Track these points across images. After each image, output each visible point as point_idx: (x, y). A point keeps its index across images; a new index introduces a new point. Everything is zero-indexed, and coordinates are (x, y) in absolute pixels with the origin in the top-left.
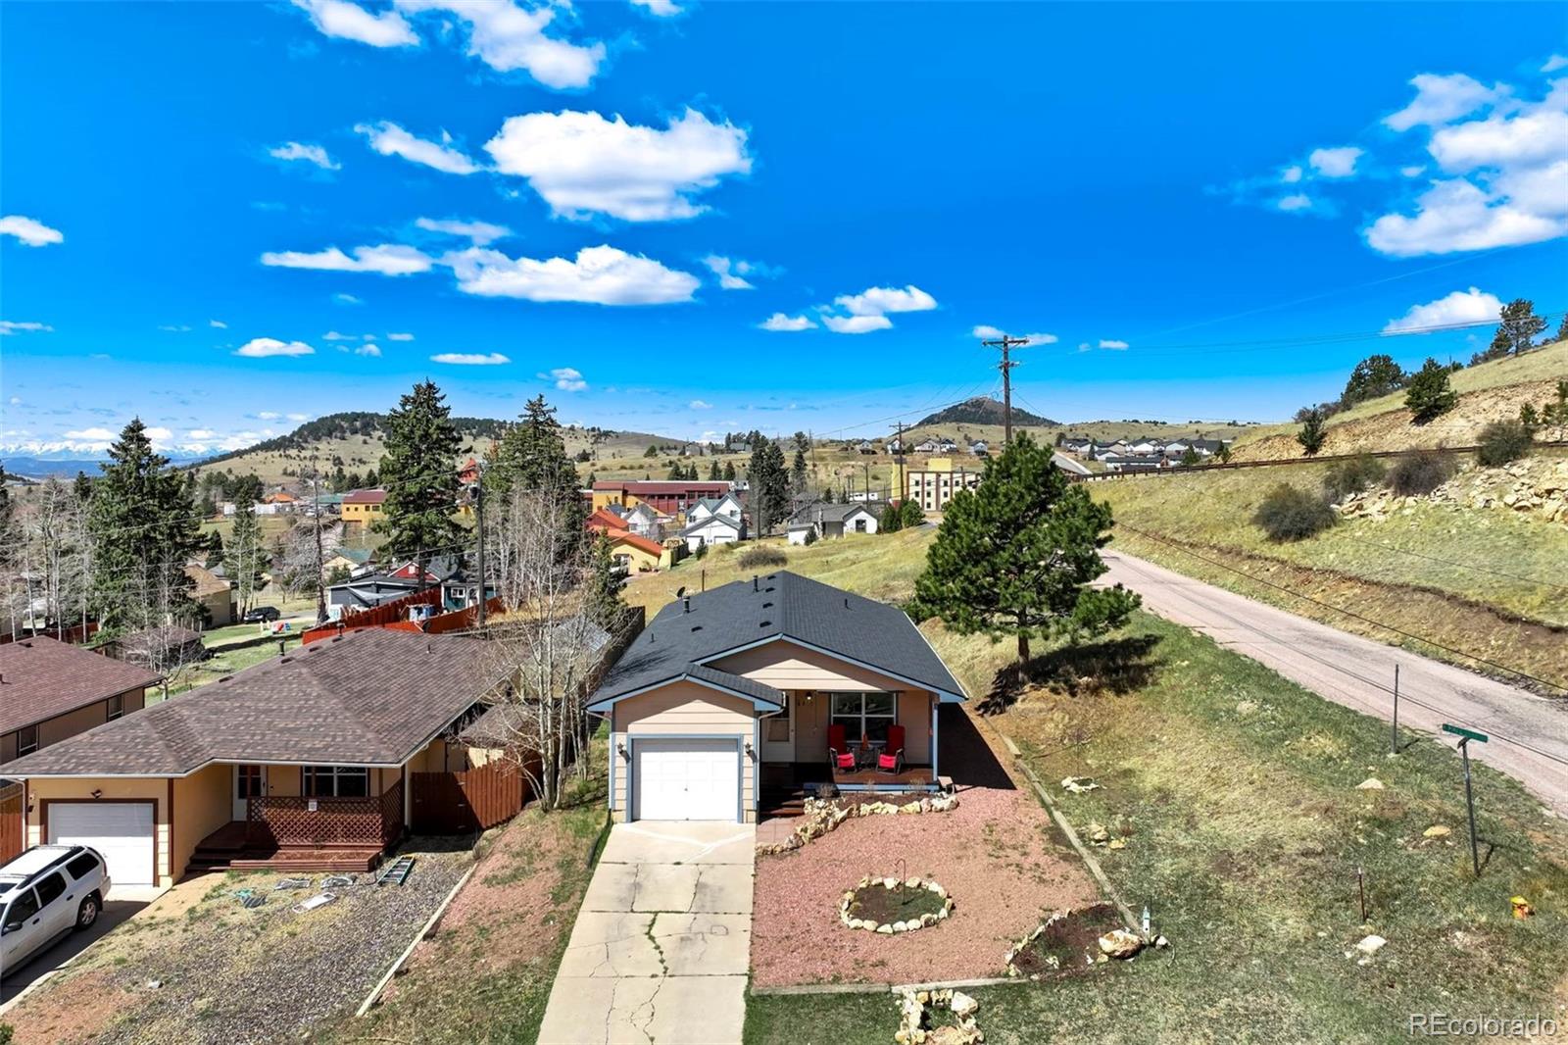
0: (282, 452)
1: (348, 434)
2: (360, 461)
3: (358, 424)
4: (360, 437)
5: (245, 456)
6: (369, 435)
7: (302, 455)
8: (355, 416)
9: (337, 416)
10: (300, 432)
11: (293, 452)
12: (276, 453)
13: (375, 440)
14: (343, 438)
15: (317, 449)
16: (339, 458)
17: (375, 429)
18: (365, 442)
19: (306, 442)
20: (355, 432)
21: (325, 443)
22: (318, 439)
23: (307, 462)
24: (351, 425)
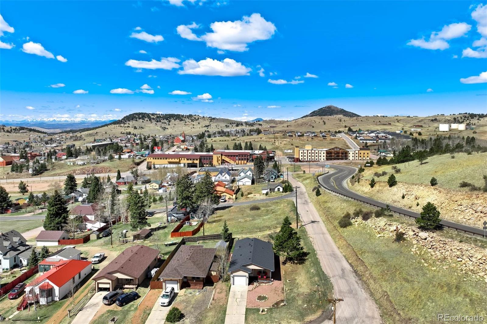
0: (119, 125)
1: (138, 119)
2: (142, 127)
3: (141, 116)
4: (141, 120)
5: (108, 126)
6: (144, 119)
7: (125, 126)
8: (140, 114)
9: (134, 114)
10: (124, 119)
11: (122, 125)
12: (117, 125)
13: (146, 121)
14: (137, 121)
15: (129, 124)
16: (135, 127)
17: (146, 118)
18: (143, 122)
19: (126, 122)
20: (140, 119)
21: (131, 122)
22: (129, 121)
23: (126, 128)
24: (139, 116)
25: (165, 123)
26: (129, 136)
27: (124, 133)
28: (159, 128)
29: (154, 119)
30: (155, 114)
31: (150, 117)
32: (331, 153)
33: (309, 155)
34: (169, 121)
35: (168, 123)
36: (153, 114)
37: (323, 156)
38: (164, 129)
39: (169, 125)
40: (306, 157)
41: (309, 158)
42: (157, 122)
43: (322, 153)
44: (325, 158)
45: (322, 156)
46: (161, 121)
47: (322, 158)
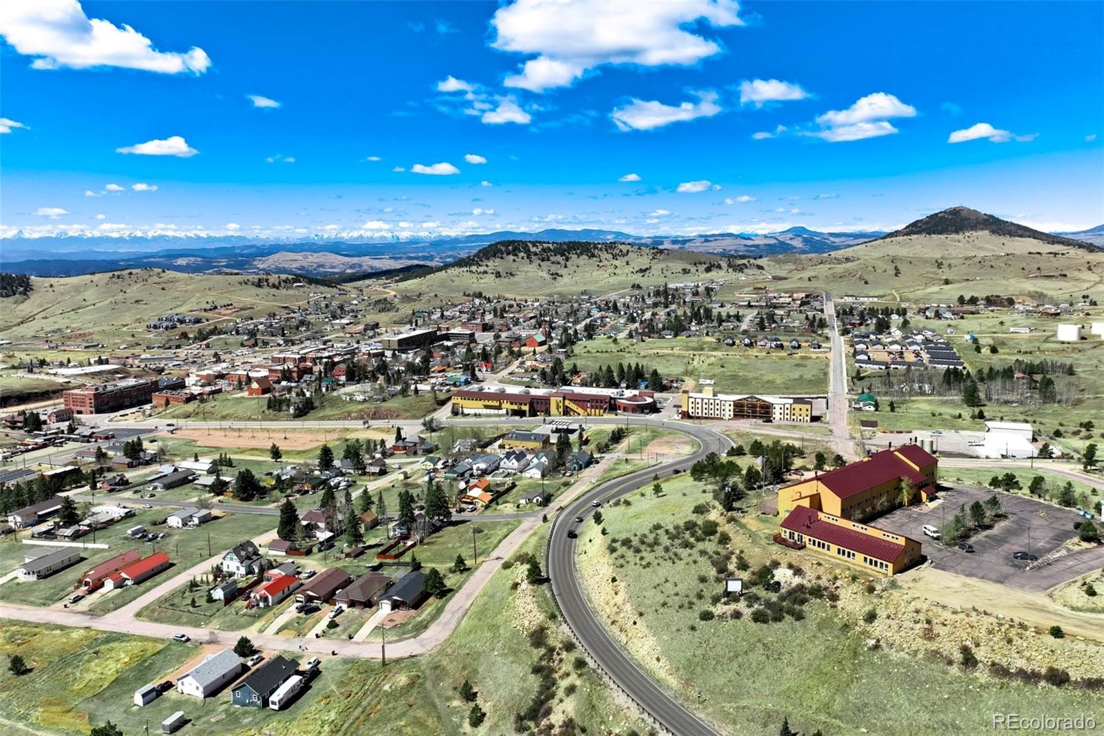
0: (468, 268)
1: (504, 255)
2: (511, 274)
3: (510, 248)
4: (511, 257)
6: (517, 255)
7: (479, 271)
8: (508, 243)
9: (498, 243)
10: (477, 255)
11: (474, 268)
12: (465, 269)
13: (520, 259)
14: (502, 258)
15: (487, 266)
16: (499, 272)
17: (520, 251)
18: (515, 261)
19: (482, 260)
20: (508, 254)
21: (491, 261)
22: (488, 259)
23: (481, 276)
24: (507, 249)
25: (559, 263)
26: (477, 301)
27: (469, 295)
28: (545, 274)
29: (536, 254)
30: (540, 242)
31: (529, 250)
32: (742, 405)
33: (705, 406)
34: (567, 259)
35: (563, 262)
36: (534, 244)
37: (729, 412)
38: (555, 276)
39: (566, 267)
40: (700, 411)
41: (705, 411)
42: (543, 260)
43: (727, 404)
44: (732, 413)
45: (727, 410)
46: (551, 258)
47: (727, 413)
